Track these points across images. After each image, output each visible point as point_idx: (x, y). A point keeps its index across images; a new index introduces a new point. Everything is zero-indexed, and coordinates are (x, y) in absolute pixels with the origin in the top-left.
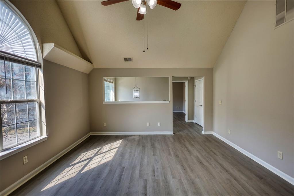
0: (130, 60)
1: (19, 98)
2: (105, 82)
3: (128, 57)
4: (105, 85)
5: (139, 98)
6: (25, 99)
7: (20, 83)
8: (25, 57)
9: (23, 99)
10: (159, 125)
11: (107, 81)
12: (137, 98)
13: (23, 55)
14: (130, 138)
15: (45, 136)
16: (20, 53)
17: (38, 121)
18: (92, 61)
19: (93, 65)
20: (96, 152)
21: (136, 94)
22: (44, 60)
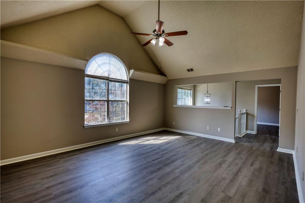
0: (192, 70)
1: (117, 99)
2: (178, 89)
3: (189, 68)
4: (178, 92)
5: (210, 104)
6: (120, 100)
7: (118, 92)
8: (121, 79)
9: (119, 100)
10: (219, 131)
11: (179, 88)
12: (207, 103)
13: (120, 78)
14: (186, 137)
15: (128, 120)
16: (119, 77)
17: (126, 112)
18: (166, 74)
19: (167, 78)
20: (156, 138)
21: (208, 100)
22: (130, 79)
